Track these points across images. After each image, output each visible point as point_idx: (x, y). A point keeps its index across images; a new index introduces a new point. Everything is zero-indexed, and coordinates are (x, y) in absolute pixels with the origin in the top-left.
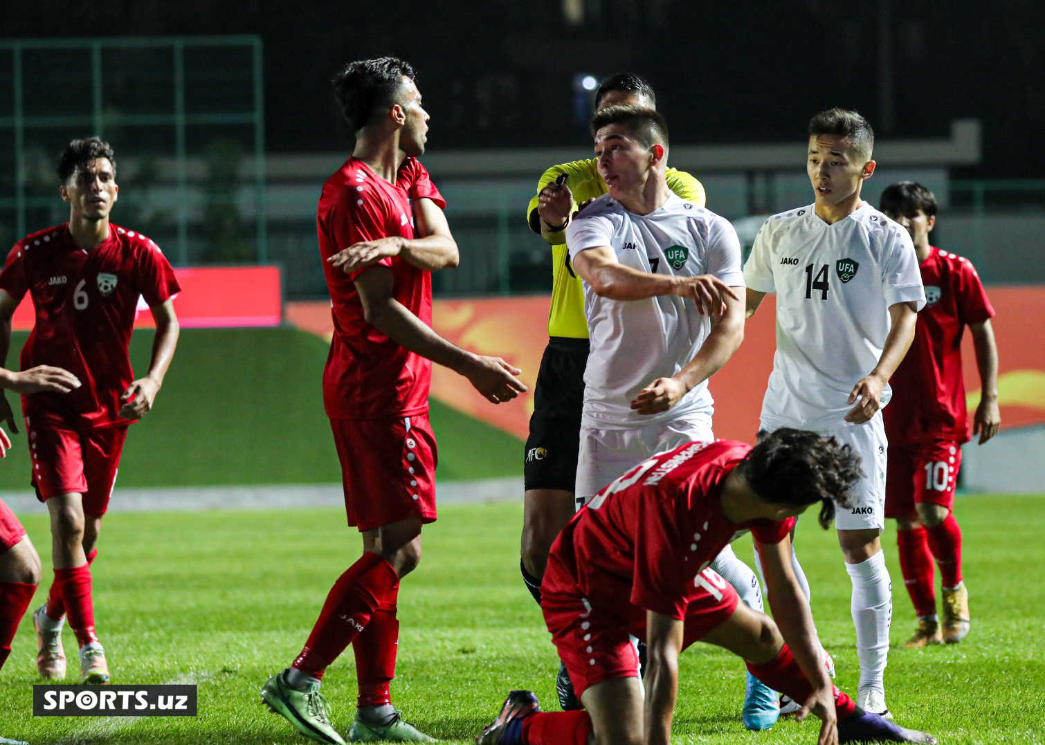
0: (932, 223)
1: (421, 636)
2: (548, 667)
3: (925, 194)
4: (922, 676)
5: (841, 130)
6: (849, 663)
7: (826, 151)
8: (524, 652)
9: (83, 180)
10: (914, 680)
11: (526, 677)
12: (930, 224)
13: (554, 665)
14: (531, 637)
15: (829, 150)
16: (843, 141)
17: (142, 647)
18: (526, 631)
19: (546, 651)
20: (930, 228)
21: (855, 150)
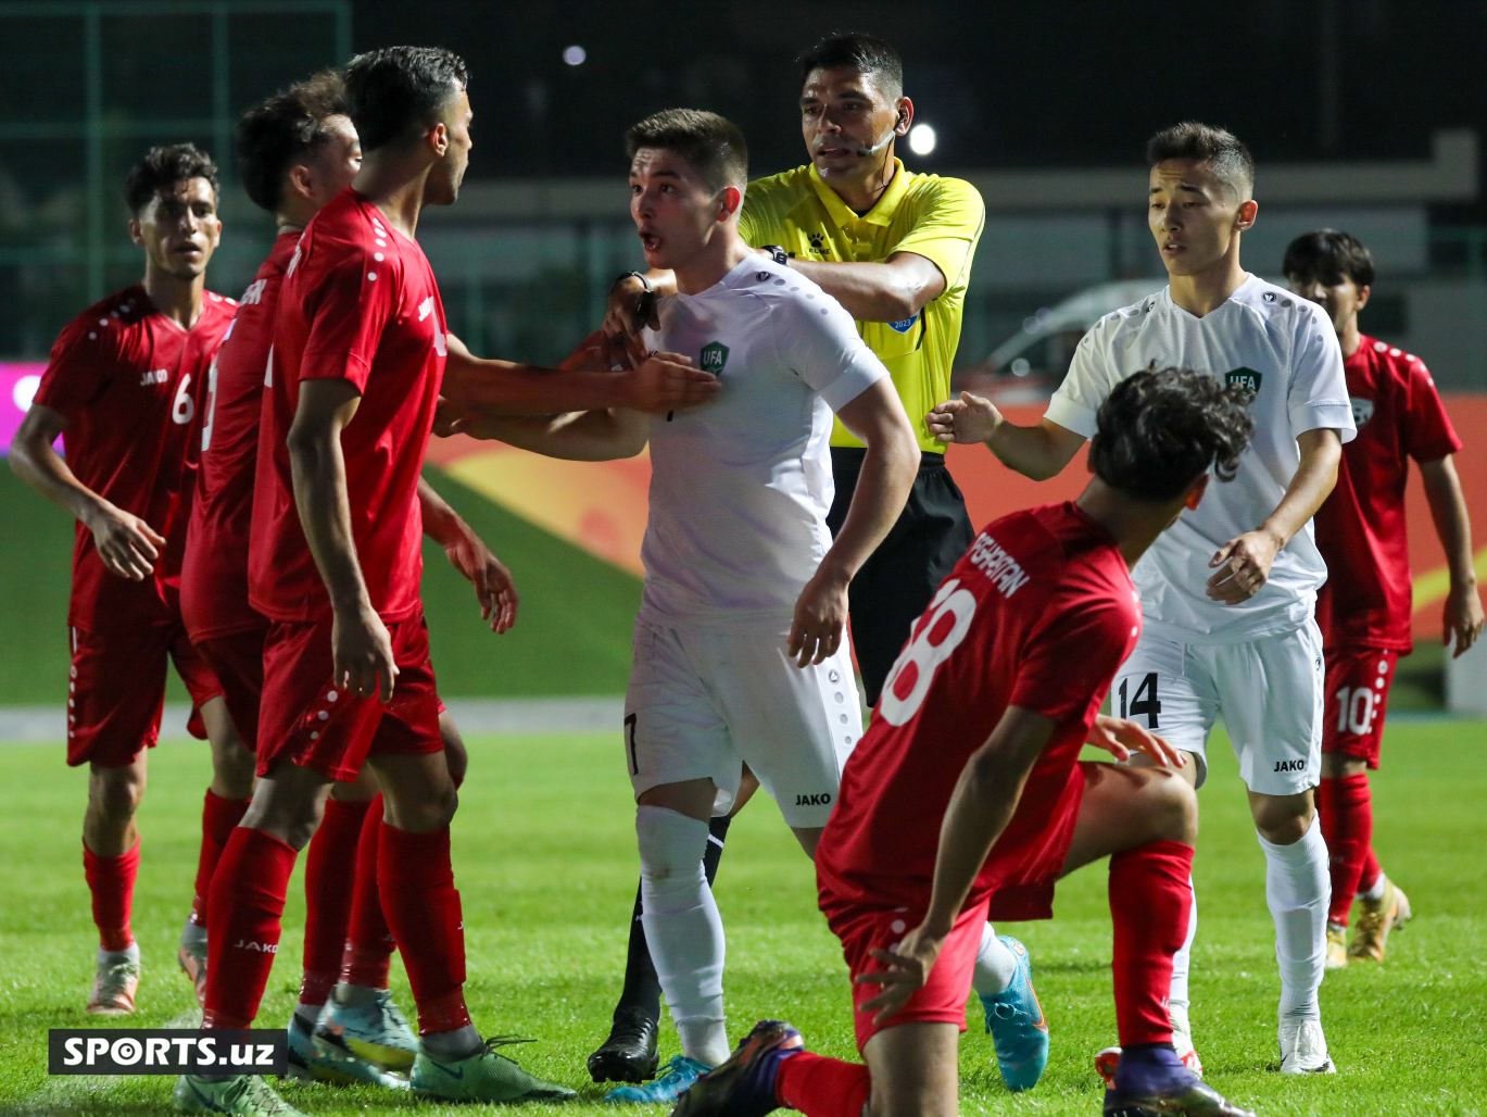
0: (1365, 296)
1: (594, 938)
2: (794, 988)
3: (1355, 250)
4: (1383, 1007)
5: (1194, 151)
6: (1266, 985)
7: (1173, 185)
8: (756, 964)
9: (167, 212)
10: (1369, 1013)
11: (758, 1002)
12: (1360, 299)
13: (803, 985)
14: (766, 940)
15: (1178, 183)
16: (1199, 166)
17: (159, 953)
18: (759, 931)
19: (791, 963)
20: (1361, 305)
21: (1220, 182)
